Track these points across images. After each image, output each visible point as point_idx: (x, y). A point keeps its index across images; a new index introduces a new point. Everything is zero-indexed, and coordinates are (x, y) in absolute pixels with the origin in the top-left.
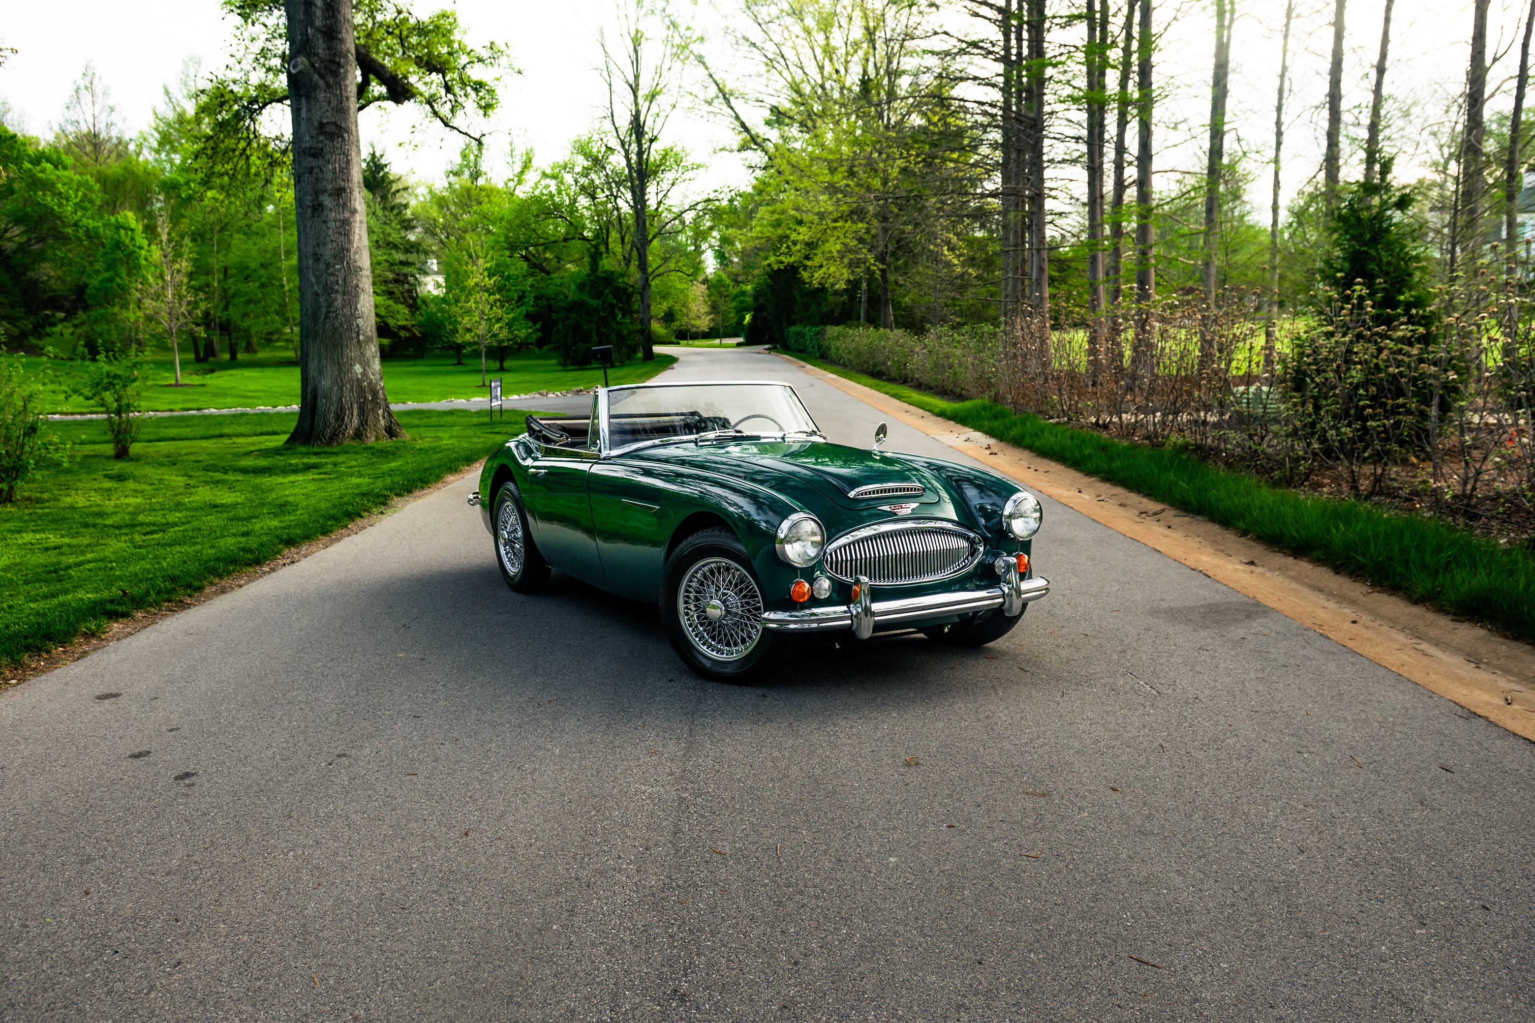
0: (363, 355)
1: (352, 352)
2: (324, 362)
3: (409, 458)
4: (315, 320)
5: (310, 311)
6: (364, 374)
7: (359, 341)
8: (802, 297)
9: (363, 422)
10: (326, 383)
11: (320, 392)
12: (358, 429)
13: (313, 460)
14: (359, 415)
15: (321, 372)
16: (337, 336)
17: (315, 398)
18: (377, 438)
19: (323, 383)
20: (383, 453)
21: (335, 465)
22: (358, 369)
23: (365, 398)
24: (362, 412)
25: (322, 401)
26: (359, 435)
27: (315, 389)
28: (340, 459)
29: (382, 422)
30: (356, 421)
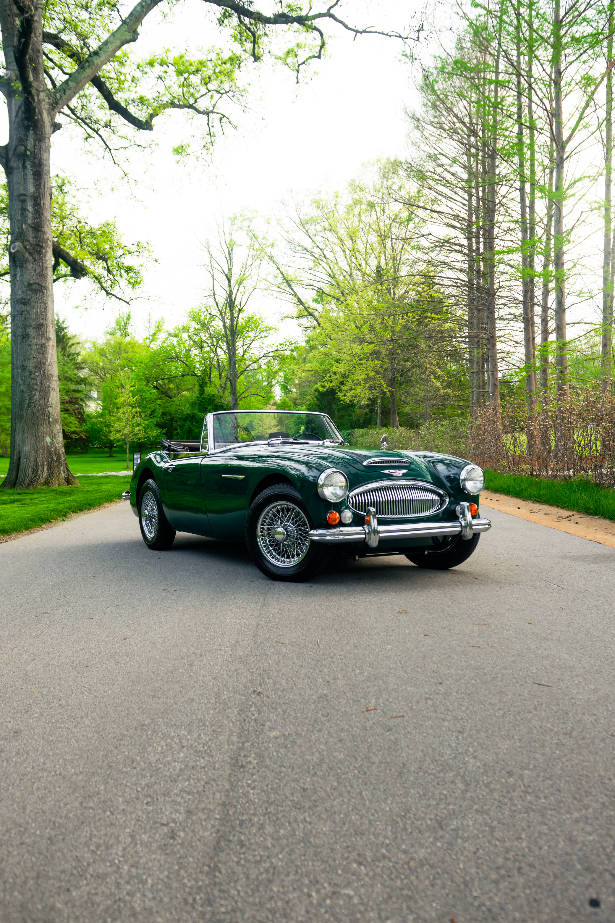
0: (51, 431)
1: (44, 429)
2: (26, 435)
3: (80, 495)
4: (21, 409)
5: (18, 403)
6: (52, 443)
7: (49, 422)
8: (338, 410)
9: (51, 474)
10: (27, 449)
11: (23, 455)
12: (47, 479)
13: (17, 497)
14: (48, 470)
15: (24, 442)
16: (35, 418)
17: (20, 459)
18: (59, 485)
19: (25, 448)
20: (62, 493)
21: (31, 500)
22: (48, 439)
23: (52, 459)
24: (50, 467)
25: (23, 460)
26: (47, 483)
27: (19, 453)
28: (35, 496)
29: (63, 475)
30: (45, 473)
